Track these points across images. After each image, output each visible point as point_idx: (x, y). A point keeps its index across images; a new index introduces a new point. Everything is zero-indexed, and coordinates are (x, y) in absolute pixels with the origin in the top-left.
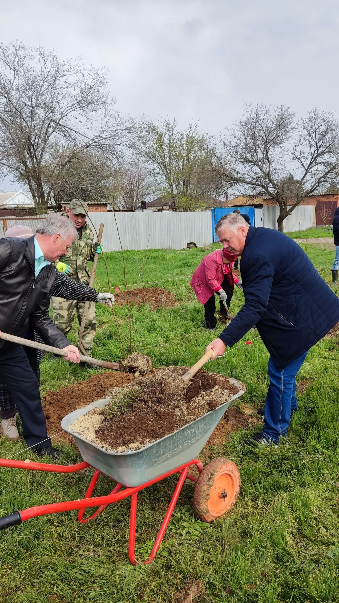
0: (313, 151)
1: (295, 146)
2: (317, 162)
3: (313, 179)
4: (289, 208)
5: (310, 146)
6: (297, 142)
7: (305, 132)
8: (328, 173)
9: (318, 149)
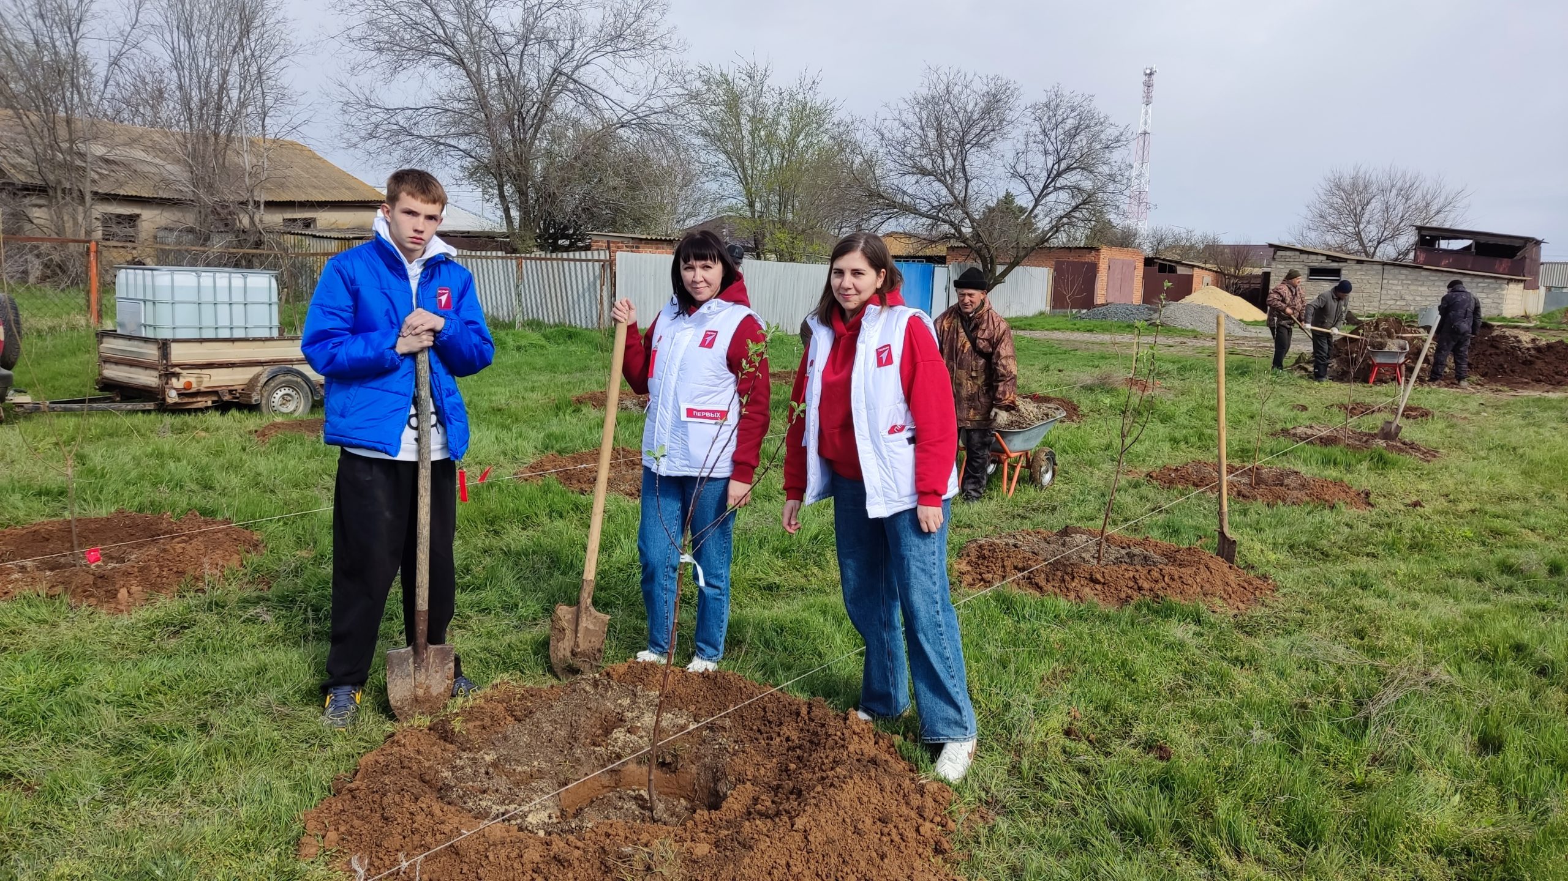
0: (1050, 165)
1: (1018, 153)
2: (1058, 185)
3: (1048, 219)
4: (1000, 269)
5: (1046, 153)
7: (1036, 129)
8: (1076, 208)
9: (1059, 161)
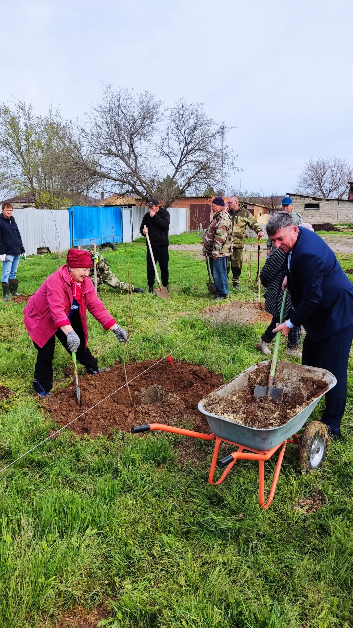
0: (182, 148)
1: (163, 140)
2: (188, 160)
3: (183, 179)
5: (179, 141)
6: (164, 135)
8: (198, 172)
9: (187, 145)
